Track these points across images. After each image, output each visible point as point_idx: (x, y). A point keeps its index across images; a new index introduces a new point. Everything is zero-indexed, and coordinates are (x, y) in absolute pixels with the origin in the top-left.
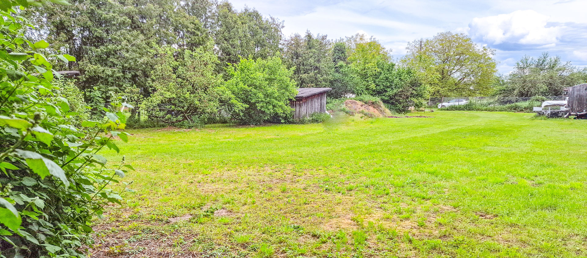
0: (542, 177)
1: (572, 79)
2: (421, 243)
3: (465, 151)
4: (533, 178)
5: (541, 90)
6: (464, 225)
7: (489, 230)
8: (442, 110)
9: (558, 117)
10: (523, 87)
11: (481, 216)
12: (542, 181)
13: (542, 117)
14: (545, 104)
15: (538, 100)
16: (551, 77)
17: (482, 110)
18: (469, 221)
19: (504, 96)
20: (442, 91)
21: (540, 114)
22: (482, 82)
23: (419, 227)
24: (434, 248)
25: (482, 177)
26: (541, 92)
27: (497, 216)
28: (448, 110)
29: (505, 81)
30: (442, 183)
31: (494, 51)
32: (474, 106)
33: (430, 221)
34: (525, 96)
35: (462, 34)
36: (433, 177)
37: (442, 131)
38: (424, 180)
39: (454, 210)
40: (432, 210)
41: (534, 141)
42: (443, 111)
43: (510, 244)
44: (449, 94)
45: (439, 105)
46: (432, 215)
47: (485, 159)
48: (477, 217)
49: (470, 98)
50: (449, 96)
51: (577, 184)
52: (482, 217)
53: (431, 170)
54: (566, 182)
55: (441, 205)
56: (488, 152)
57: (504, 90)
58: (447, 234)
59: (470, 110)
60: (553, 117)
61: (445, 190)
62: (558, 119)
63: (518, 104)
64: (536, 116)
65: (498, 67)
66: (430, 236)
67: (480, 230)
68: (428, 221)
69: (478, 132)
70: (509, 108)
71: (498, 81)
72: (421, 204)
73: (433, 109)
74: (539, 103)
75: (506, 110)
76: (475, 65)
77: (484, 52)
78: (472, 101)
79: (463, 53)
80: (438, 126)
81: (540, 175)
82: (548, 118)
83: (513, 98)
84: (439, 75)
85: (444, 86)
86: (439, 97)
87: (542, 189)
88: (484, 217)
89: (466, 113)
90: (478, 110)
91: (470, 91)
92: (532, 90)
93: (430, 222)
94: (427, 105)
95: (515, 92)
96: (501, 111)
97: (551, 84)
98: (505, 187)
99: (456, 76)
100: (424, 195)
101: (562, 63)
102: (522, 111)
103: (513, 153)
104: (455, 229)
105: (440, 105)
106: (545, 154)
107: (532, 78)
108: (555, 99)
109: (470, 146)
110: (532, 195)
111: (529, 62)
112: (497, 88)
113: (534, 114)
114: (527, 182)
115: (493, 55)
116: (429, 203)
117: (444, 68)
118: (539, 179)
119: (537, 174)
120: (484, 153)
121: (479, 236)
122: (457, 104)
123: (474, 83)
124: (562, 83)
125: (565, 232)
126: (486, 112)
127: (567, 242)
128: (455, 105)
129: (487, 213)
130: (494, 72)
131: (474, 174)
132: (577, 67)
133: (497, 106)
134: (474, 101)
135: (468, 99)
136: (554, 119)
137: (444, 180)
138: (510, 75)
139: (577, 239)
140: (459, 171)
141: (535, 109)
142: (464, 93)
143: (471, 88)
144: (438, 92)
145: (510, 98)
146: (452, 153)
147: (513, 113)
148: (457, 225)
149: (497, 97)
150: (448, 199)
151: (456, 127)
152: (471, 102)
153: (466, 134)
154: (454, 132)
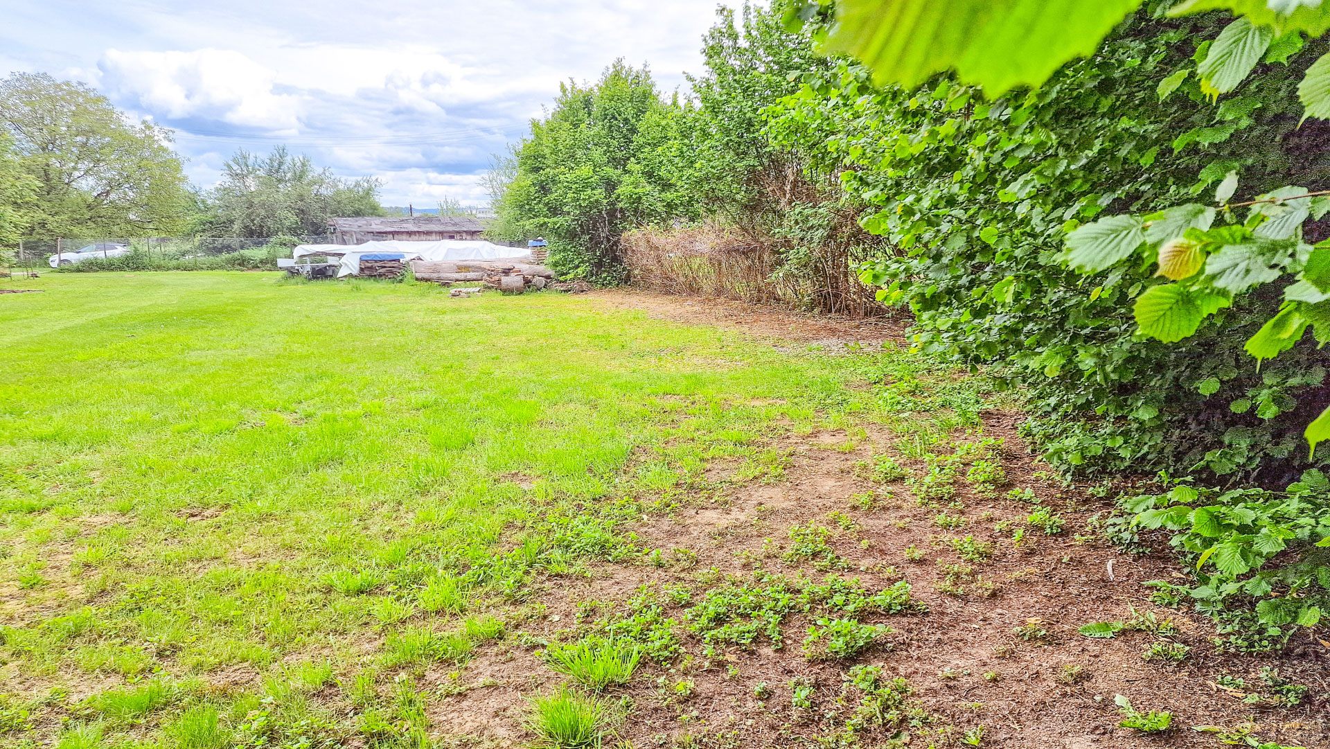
0: (312, 402)
1: (339, 202)
2: (35, 633)
3: (135, 371)
4: (293, 406)
5: (287, 223)
6: (151, 551)
7: (213, 543)
8: (62, 271)
9: (326, 277)
10: (249, 216)
11: (192, 515)
12: (311, 410)
13: (297, 279)
14: (298, 251)
15: (285, 245)
16: (301, 198)
17: (168, 269)
18: (163, 537)
19: (213, 236)
20: (55, 224)
21: (293, 273)
22: (154, 203)
23: (24, 592)
24: (75, 634)
25: (184, 425)
26: (288, 228)
27: (227, 506)
28: (78, 270)
29: (209, 202)
30: (82, 459)
31: (170, 133)
32: (146, 260)
33: (55, 567)
34: (258, 237)
35: (80, 83)
36: (56, 447)
37: (69, 324)
38: (30, 461)
39: (121, 520)
40: (60, 535)
41: (289, 330)
42: (67, 275)
43: (261, 560)
44: (76, 230)
45: (51, 259)
46: (61, 549)
47: (187, 382)
48: (182, 520)
49: (133, 240)
50: (77, 237)
51: (372, 405)
52: (195, 519)
53: (47, 430)
54: (353, 403)
55: (85, 517)
56: (192, 365)
57: (211, 223)
58: (110, 583)
59: (137, 269)
60: (318, 278)
61: (93, 474)
62: (327, 281)
63: (247, 253)
64: (286, 278)
65: (186, 171)
66: (60, 606)
67: (191, 552)
68: (52, 568)
69: (165, 320)
70: (228, 261)
71: (194, 202)
72: (25, 527)
73: (36, 271)
74: (287, 251)
75: (221, 267)
76: (130, 164)
77: (147, 132)
78: (139, 247)
79: (93, 132)
80: (56, 313)
81: (306, 400)
82: (310, 280)
83: (235, 241)
84: (37, 182)
85: (56, 209)
86: (46, 238)
87: (313, 427)
88: (199, 518)
89: (129, 275)
90: (158, 268)
91: (129, 223)
92: (270, 223)
93: (58, 568)
94: (15, 260)
95: (236, 227)
96: (212, 269)
97: (302, 210)
98: (240, 437)
99: (87, 185)
100: (33, 501)
101: (315, 171)
102: (256, 267)
103: (250, 361)
104: (129, 565)
105: (54, 260)
106: (313, 353)
107: (264, 197)
108: (315, 242)
109: (147, 355)
110: (295, 443)
111: (250, 162)
112: (192, 219)
113: (282, 273)
114: (284, 419)
115: (170, 141)
116: (50, 519)
117: (48, 165)
118: (304, 408)
119: (301, 398)
120: (184, 369)
121: (191, 565)
122: (100, 255)
123: (136, 205)
124: (323, 210)
125: (363, 502)
126: (179, 272)
127: (369, 522)
128: (96, 259)
129: (206, 506)
130: (179, 179)
131: (165, 422)
132: (343, 179)
133: (202, 257)
134: (143, 248)
135: (129, 244)
136: (320, 282)
137: (86, 450)
138: (217, 190)
139: (384, 510)
140: (127, 419)
141: (282, 262)
142: (116, 228)
143: (132, 217)
144: (43, 224)
145: (226, 240)
146: (101, 380)
147: (239, 272)
148: (134, 554)
149: (198, 238)
150: (102, 495)
151: (107, 314)
152: (136, 250)
153: (134, 326)
154: (102, 324)
